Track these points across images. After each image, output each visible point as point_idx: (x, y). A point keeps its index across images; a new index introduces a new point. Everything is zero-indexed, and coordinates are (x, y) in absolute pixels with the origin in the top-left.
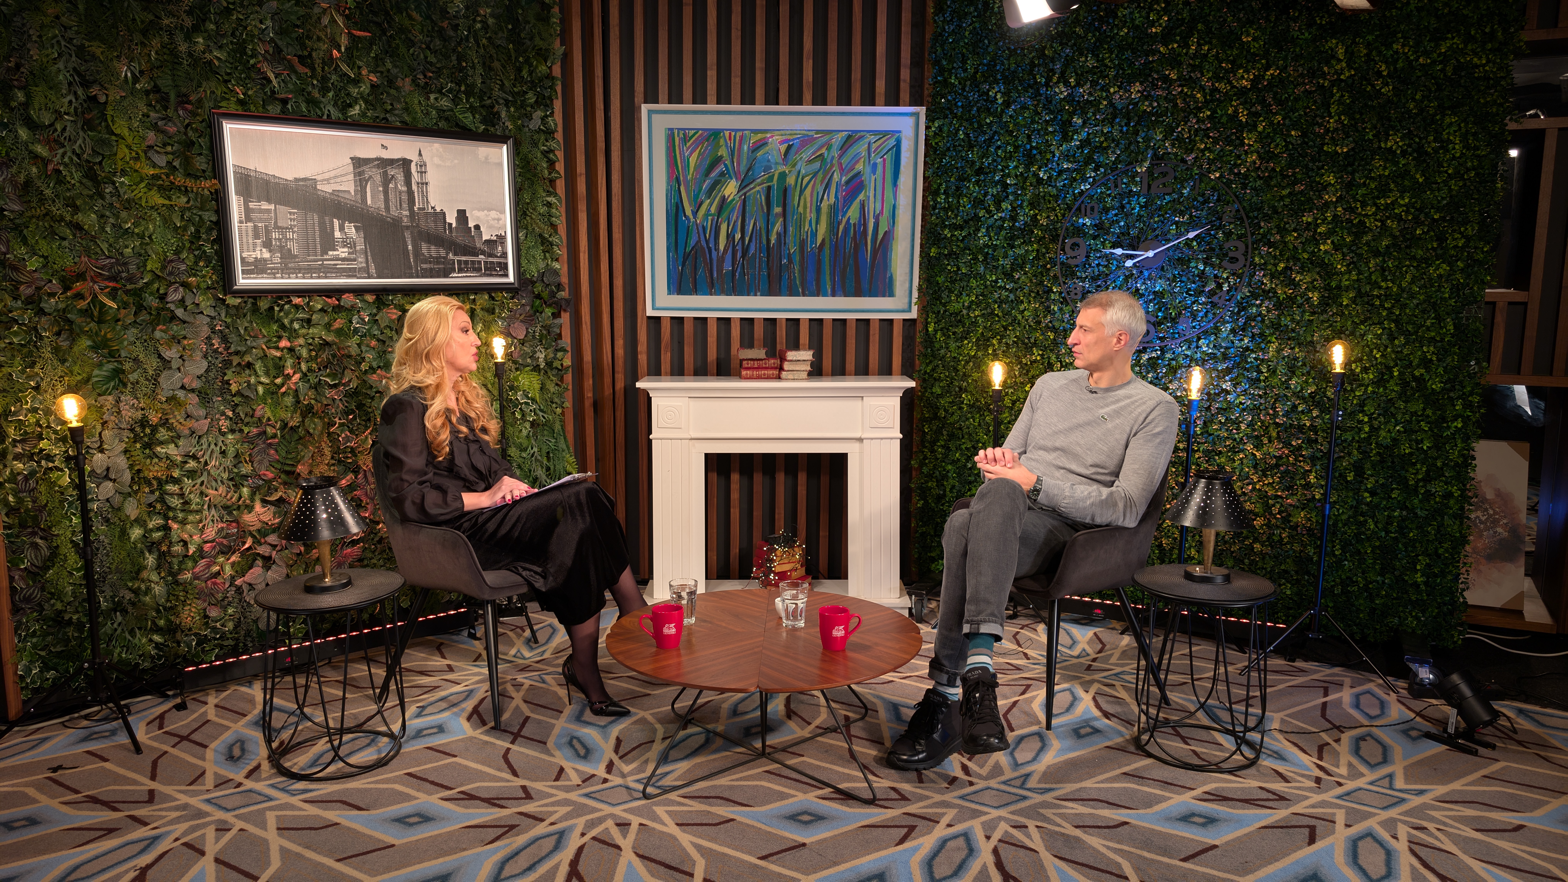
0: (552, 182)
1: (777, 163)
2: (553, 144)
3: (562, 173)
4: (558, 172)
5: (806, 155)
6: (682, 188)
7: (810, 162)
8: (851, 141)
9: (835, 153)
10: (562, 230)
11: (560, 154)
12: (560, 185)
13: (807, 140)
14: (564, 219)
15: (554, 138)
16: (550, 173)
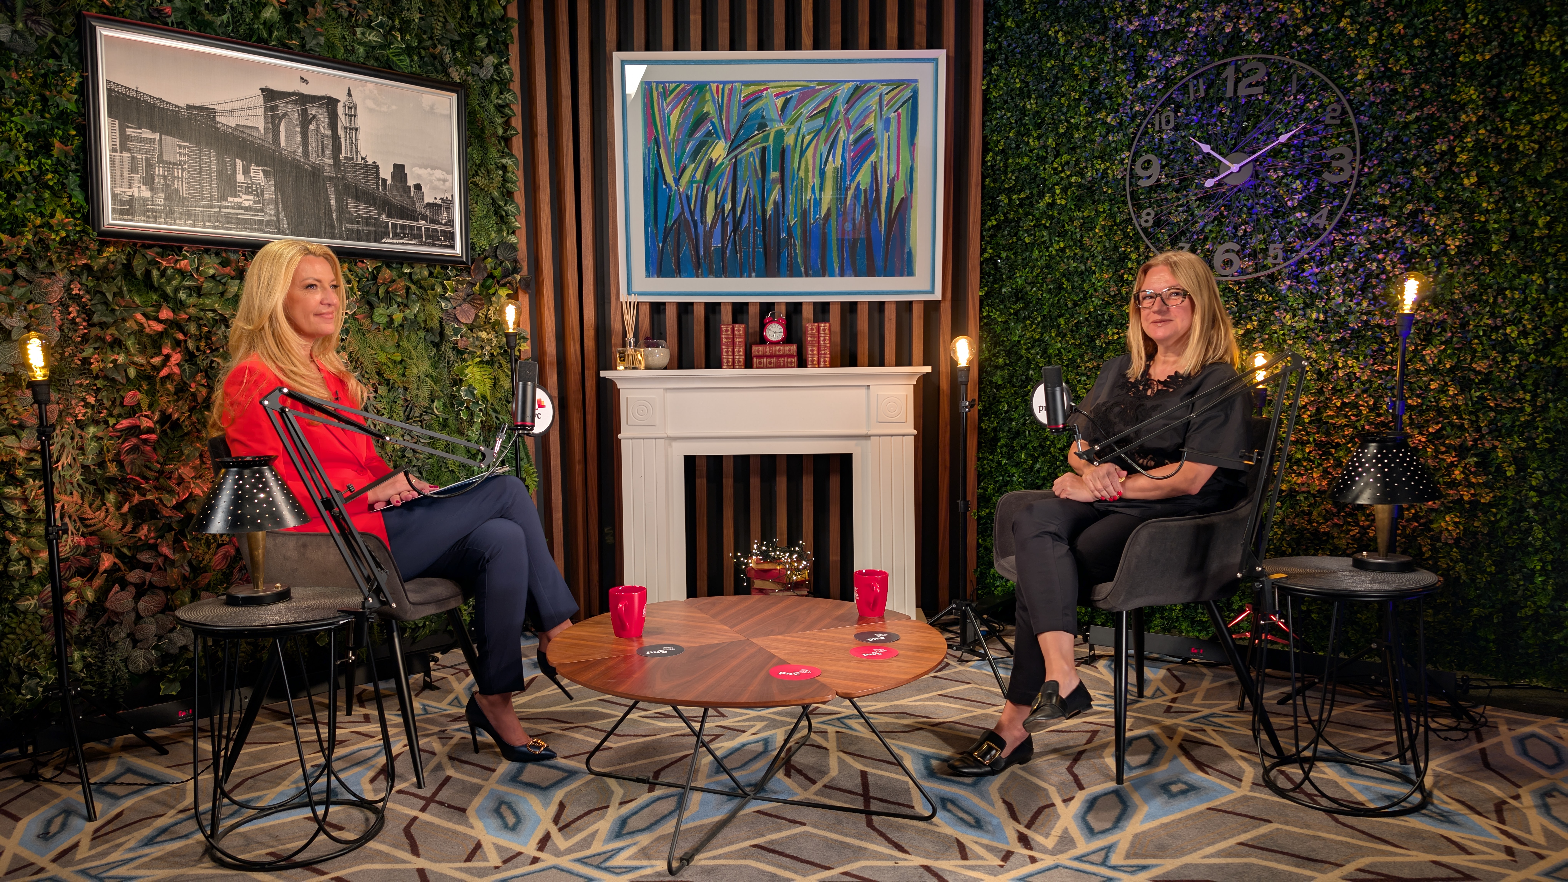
0: (507, 140)
1: (772, 120)
2: (508, 96)
3: (520, 129)
4: (513, 128)
5: (806, 111)
6: (662, 151)
7: (811, 118)
8: (859, 92)
9: (840, 107)
10: (520, 197)
11: (517, 108)
12: (517, 144)
13: (807, 92)
14: (521, 184)
15: (509, 90)
16: (505, 131)
